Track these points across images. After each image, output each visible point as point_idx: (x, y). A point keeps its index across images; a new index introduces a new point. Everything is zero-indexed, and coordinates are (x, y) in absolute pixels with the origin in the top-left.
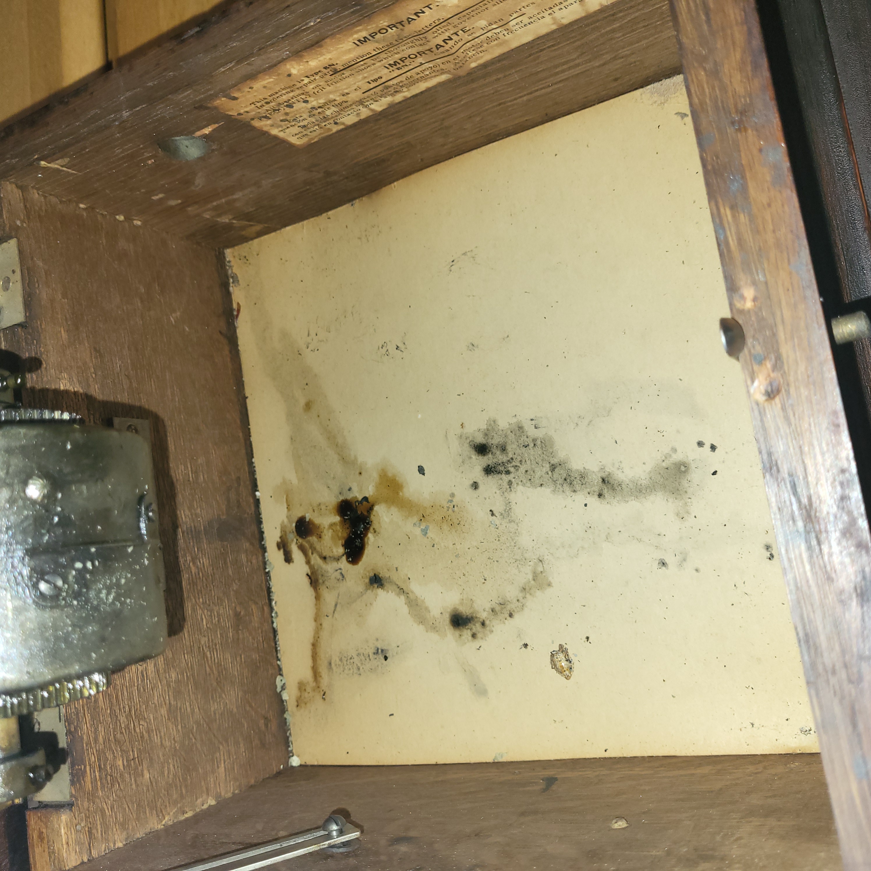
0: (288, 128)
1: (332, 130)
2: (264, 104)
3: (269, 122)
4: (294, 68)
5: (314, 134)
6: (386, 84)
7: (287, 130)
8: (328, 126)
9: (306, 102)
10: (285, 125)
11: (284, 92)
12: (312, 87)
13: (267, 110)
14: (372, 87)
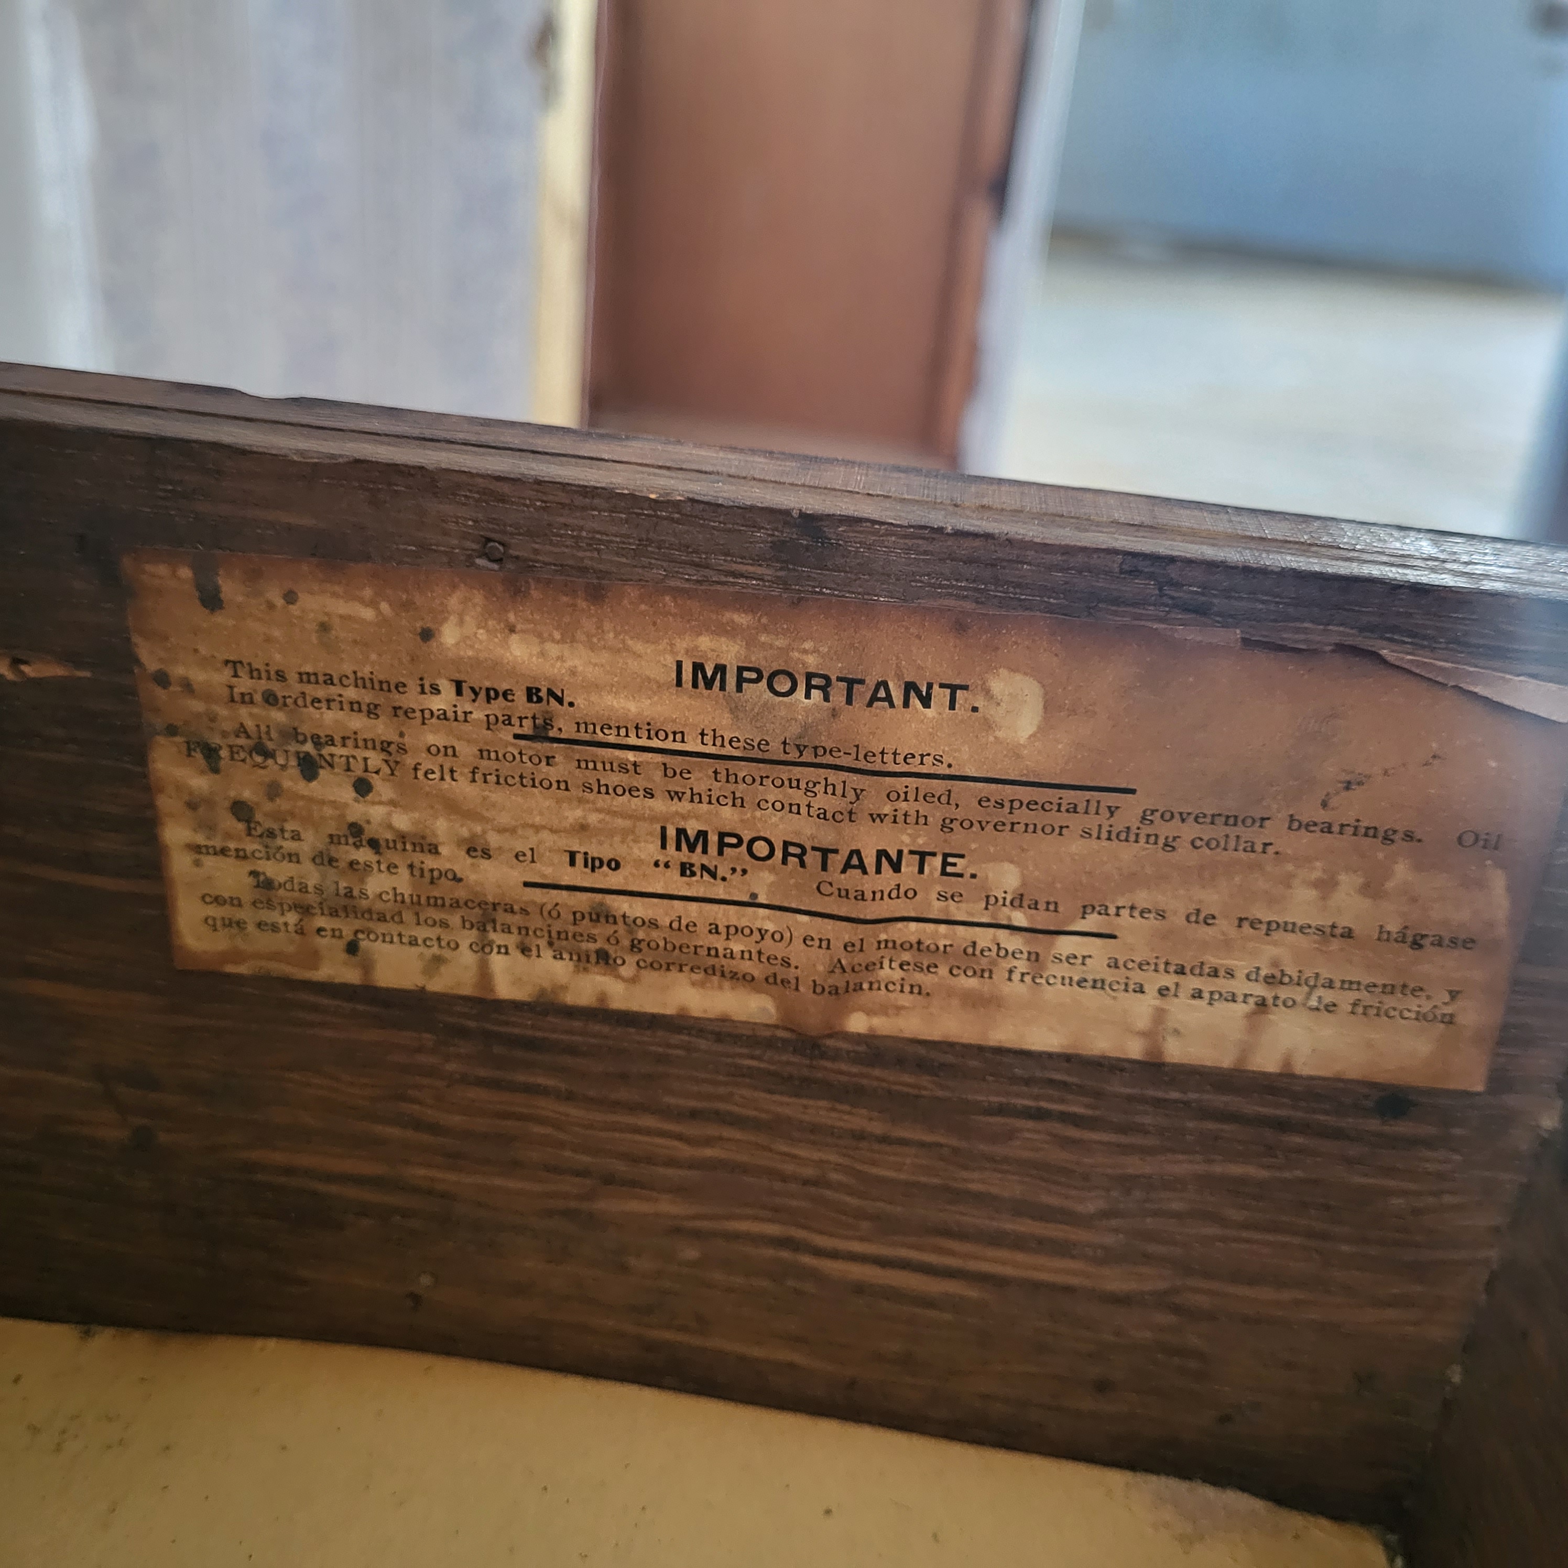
0: (223, 852)
1: (316, 968)
2: (258, 698)
3: (200, 783)
4: (461, 622)
5: (265, 942)
6: (609, 899)
7: (210, 861)
8: (323, 942)
9: (363, 787)
10: (228, 836)
11: (351, 693)
12: (432, 739)
13: (242, 730)
14: (565, 881)
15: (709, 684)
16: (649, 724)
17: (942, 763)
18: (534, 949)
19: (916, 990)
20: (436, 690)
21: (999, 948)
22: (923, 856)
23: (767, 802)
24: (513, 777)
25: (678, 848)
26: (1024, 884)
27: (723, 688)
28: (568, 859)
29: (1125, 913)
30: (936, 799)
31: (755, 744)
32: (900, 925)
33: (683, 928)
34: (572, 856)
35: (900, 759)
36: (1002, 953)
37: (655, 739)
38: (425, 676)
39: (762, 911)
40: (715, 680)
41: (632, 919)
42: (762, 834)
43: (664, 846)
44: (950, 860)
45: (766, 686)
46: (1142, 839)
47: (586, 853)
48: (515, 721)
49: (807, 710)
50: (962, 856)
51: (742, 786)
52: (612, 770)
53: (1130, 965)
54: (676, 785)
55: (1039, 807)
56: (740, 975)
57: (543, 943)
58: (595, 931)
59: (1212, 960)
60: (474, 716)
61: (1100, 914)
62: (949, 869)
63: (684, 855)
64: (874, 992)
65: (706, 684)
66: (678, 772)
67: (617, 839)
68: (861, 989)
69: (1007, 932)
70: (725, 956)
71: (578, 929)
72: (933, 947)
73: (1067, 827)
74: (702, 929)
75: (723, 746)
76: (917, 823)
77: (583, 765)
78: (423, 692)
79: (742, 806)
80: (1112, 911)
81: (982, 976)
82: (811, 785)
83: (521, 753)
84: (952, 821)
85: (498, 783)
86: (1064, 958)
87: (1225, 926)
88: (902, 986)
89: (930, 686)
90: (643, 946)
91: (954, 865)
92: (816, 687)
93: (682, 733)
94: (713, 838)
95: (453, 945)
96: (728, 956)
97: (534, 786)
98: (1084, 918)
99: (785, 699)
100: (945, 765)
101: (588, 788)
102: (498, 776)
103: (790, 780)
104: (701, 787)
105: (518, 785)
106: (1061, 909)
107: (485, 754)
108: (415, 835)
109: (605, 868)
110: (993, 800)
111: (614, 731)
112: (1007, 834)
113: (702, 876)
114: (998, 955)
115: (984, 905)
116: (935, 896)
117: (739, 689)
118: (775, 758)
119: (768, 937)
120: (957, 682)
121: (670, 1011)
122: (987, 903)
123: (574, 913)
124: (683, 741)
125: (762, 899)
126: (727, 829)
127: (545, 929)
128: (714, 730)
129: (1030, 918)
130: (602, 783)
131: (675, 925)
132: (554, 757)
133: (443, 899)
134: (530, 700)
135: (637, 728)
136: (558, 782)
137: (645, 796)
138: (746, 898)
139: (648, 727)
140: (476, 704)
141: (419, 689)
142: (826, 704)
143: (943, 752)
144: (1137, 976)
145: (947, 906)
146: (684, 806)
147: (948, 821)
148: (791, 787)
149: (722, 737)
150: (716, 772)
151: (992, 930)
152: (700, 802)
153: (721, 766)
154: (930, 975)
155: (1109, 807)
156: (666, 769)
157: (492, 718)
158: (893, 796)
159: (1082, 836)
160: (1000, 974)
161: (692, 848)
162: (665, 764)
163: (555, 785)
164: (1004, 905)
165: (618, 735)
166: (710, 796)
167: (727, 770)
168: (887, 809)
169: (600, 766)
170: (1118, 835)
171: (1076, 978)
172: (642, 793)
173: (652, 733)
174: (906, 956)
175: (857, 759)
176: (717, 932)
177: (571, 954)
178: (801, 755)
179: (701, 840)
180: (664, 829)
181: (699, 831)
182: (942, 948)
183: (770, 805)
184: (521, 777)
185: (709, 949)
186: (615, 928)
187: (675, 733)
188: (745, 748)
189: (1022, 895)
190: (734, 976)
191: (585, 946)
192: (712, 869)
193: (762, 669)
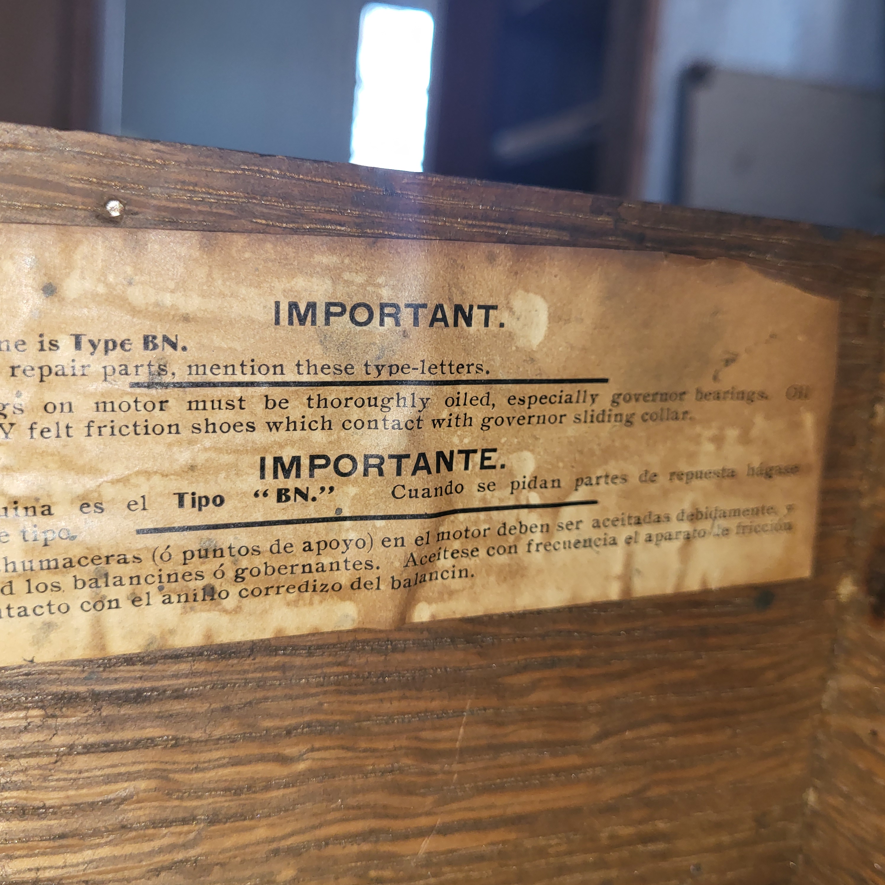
4: (83, 277)
6: (216, 534)
12: (49, 396)
14: (174, 523)
15: (302, 321)
16: (253, 361)
17: (482, 370)
18: (144, 597)
19: (464, 574)
20: (54, 345)
21: (521, 526)
22: (467, 453)
23: (350, 422)
24: (127, 427)
25: (276, 476)
26: (538, 467)
27: (314, 323)
28: (177, 502)
29: (602, 481)
30: (479, 402)
31: (342, 368)
32: (452, 517)
33: (282, 550)
34: (181, 497)
35: (454, 369)
36: (523, 530)
37: (258, 374)
38: (45, 332)
39: (348, 523)
40: (307, 316)
41: (237, 549)
42: (346, 452)
43: (263, 477)
44: (487, 455)
45: (349, 319)
46: (613, 419)
47: (193, 494)
48: (131, 369)
49: (383, 336)
50: (494, 450)
51: (330, 409)
52: (220, 408)
53: (607, 523)
54: (275, 416)
55: (547, 400)
56: (329, 587)
57: (153, 589)
58: (202, 568)
59: (657, 510)
60: (92, 369)
61: (587, 485)
62: (486, 463)
63: (281, 482)
64: (434, 582)
65: (300, 320)
66: (277, 402)
67: (223, 475)
68: (424, 581)
69: (526, 510)
70: (317, 570)
71: (187, 568)
72: (476, 533)
73: (565, 415)
74: (299, 547)
75: (316, 373)
76: (465, 425)
77: (194, 406)
78: (42, 349)
79: (330, 428)
80: (594, 481)
81: (510, 553)
82: (386, 401)
83: (136, 401)
84: (489, 419)
85: (113, 434)
86: (564, 526)
87: (663, 480)
88: (454, 572)
89: (471, 308)
90: (246, 574)
91: (489, 458)
92: (389, 315)
93: (281, 365)
94: (305, 462)
95: (63, 608)
96: (320, 569)
97: (147, 433)
98: (576, 490)
99: (364, 328)
100: (484, 372)
101: (196, 428)
102: (112, 428)
103: (369, 399)
104: (295, 415)
105: (132, 434)
106: (562, 484)
107: (101, 406)
108: (28, 498)
109: (211, 504)
110: (517, 398)
111: (222, 370)
112: (526, 426)
113: (295, 500)
114: (521, 532)
115: (510, 491)
116: (476, 487)
117: (327, 323)
118: (359, 379)
119: (352, 545)
120: (490, 303)
121: (268, 635)
122: (513, 488)
123: (185, 553)
124: (282, 373)
125: (346, 513)
126: (317, 452)
127: (156, 574)
128: (308, 361)
129: (541, 496)
130: (210, 422)
131: (275, 548)
132: (167, 401)
133: (56, 560)
134: (146, 347)
135: (242, 365)
136: (170, 426)
137: (247, 430)
138: (332, 514)
139: (252, 364)
140: (95, 356)
141: (38, 346)
142: (398, 328)
143: (483, 362)
144: (612, 532)
145: (485, 494)
146: (282, 434)
147: (486, 420)
148: (370, 406)
149: (315, 365)
150: (309, 399)
151: (515, 511)
152: (295, 429)
153: (314, 392)
154: (474, 559)
155: (592, 395)
156: (267, 401)
157: (109, 370)
158: (450, 402)
159: (575, 422)
160: (522, 548)
161: (287, 473)
162: (266, 396)
163: (167, 430)
164: (524, 488)
165: (226, 373)
166: (303, 423)
167: (319, 395)
168: (444, 415)
169: (209, 405)
170: (597, 418)
171: (573, 541)
172: (245, 427)
173: (256, 369)
174: (456, 545)
175: (423, 373)
176: (310, 550)
177: (179, 596)
178: (380, 374)
179: (295, 466)
180: (263, 460)
181: (294, 458)
182: (482, 533)
183: (352, 424)
184: (135, 425)
185: (304, 566)
186: (222, 560)
187: (275, 367)
188: (335, 373)
189: (536, 477)
190: (324, 588)
191: (192, 585)
192: (305, 491)
193: (345, 303)
